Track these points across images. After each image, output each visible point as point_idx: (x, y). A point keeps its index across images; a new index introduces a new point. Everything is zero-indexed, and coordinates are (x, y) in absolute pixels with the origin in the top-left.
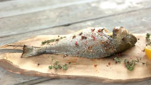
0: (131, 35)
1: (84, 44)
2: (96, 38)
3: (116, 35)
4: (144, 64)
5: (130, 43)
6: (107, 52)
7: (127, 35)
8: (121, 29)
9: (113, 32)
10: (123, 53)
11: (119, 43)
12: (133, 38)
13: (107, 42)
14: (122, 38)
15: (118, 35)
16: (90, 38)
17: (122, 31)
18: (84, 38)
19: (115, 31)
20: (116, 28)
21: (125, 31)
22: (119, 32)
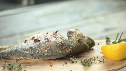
0: (87, 37)
1: (38, 46)
2: (50, 39)
3: (71, 36)
4: (101, 62)
5: (87, 44)
6: (63, 52)
7: (83, 37)
8: (76, 31)
9: (68, 33)
10: (80, 55)
11: (74, 43)
12: (90, 40)
13: (62, 43)
14: (78, 39)
15: (73, 37)
16: (44, 40)
17: (78, 33)
18: (36, 41)
19: (70, 33)
20: (71, 30)
21: (81, 33)
22: (74, 33)
